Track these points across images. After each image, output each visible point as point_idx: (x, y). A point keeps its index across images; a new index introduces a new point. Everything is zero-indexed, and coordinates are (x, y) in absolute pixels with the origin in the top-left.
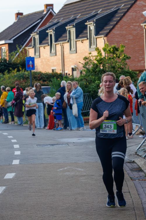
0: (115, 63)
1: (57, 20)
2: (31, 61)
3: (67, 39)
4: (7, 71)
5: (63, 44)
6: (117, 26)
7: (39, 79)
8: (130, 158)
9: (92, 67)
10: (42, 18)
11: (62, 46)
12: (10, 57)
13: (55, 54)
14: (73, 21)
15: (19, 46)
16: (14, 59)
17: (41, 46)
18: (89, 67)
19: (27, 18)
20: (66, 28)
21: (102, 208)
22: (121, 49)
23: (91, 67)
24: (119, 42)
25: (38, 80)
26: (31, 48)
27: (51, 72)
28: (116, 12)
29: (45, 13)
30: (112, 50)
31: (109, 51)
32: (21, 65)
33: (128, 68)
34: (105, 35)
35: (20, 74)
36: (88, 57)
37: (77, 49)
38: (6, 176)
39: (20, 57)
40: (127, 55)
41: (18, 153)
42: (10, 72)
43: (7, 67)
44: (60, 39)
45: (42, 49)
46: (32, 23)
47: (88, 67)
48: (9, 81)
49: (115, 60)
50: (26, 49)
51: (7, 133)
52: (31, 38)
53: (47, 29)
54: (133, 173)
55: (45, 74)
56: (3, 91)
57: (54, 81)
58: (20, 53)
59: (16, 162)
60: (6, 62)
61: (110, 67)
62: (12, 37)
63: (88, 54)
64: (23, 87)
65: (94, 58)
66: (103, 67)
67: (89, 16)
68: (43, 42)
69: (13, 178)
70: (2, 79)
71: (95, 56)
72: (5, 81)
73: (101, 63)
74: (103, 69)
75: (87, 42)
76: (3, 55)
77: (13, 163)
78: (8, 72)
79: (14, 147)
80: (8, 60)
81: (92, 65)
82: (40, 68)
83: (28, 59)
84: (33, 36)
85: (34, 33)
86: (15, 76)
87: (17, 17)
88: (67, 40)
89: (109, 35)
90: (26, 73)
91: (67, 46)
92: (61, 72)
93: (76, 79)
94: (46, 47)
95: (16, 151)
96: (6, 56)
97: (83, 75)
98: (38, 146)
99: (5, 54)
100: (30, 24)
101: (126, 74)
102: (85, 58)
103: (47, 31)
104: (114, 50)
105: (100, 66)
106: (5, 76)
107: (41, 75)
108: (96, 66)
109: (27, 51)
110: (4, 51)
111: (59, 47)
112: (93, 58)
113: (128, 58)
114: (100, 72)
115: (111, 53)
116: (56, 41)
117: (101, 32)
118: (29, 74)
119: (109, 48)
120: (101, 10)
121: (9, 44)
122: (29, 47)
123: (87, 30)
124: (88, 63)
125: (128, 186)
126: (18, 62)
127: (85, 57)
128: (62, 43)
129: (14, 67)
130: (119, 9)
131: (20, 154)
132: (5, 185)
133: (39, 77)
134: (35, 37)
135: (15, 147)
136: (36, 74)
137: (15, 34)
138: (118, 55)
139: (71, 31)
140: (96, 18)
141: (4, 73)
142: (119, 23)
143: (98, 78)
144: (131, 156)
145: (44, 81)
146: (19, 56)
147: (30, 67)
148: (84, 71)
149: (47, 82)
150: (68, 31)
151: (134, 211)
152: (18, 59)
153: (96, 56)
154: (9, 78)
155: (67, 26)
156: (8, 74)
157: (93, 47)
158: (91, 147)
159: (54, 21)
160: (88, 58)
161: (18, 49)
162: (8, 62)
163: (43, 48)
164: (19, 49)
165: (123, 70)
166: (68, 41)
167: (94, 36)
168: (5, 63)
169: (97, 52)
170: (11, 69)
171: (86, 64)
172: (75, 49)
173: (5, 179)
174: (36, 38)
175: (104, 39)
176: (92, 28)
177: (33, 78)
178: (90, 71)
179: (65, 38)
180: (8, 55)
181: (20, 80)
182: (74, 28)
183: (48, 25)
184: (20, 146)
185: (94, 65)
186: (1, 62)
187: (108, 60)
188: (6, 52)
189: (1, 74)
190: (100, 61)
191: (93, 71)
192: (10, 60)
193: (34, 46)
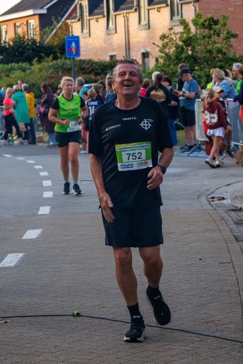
0: (212, 43)
2: (73, 43)
3: (134, 6)
4: (36, 59)
5: (127, 15)
7: (89, 70)
8: (235, 203)
9: (174, 51)
11: (126, 18)
12: (41, 36)
13: (114, 31)
15: (56, 18)
16: (48, 40)
17: (92, 17)
18: (169, 52)
21: (184, 292)
22: (221, 22)
23: (172, 51)
24: (220, 9)
25: (87, 73)
26: (75, 22)
27: (108, 59)
30: (207, 23)
31: (203, 24)
32: (59, 49)
33: (234, 53)
35: (57, 64)
36: (167, 35)
37: (151, 22)
38: (25, 235)
39: (58, 37)
40: (232, 31)
41: (48, 194)
42: (42, 60)
43: (36, 53)
44: (122, 7)
47: (167, 51)
49: (212, 40)
50: (68, 23)
52: (76, 5)
54: (239, 228)
55: (98, 62)
58: (58, 30)
59: (45, 210)
60: (36, 45)
61: (204, 50)
62: (45, 4)
63: (168, 29)
65: (178, 36)
66: (193, 50)
68: (95, 11)
69: (37, 238)
70: (28, 72)
71: (178, 33)
72: (34, 75)
73: (188, 45)
74: (191, 54)
75: (166, 11)
76: (30, 34)
77: (40, 213)
78: (37, 61)
79: (42, 184)
81: (174, 48)
82: (91, 54)
83: (69, 39)
84: (80, 2)
86: (50, 67)
88: (134, 8)
90: (68, 62)
91: (133, 17)
93: (147, 72)
94: (100, 20)
95: (47, 191)
96: (36, 35)
97: (159, 65)
98: (83, 182)
99: (33, 32)
101: (230, 61)
102: (163, 37)
104: (211, 23)
105: (188, 50)
106: (33, 67)
107: (92, 64)
108: (180, 50)
109: (69, 26)
110: (32, 28)
111: (120, 20)
112: (176, 37)
113: (235, 36)
114: (188, 59)
115: (207, 28)
116: (116, 9)
118: (71, 63)
119: (202, 20)
121: (41, 15)
122: (72, 19)
124: (167, 45)
125: (230, 253)
126: (55, 44)
127: (162, 34)
128: (126, 13)
129: (48, 52)
131: (52, 196)
132: (23, 250)
133: (89, 68)
134: (83, 4)
135: (44, 185)
136: (83, 64)
138: (217, 32)
141: (32, 61)
144: (237, 199)
145: (97, 74)
146: (57, 35)
147: (72, 52)
148: (162, 58)
149: (102, 76)
151: (239, 298)
152: (54, 39)
153: (181, 33)
154: (40, 70)
156: (38, 64)
157: (176, 18)
158: (170, 184)
160: (168, 37)
161: (55, 23)
162: (38, 44)
163: (95, 20)
165: (225, 56)
166: (136, 10)
167: (178, 1)
168: (34, 47)
169: (183, 27)
170: (43, 55)
171: (164, 46)
172: (146, 22)
173: (24, 240)
174: (83, 6)
175: (194, 5)
177: (80, 70)
178: (170, 58)
179: (131, 5)
180: (38, 32)
181: (58, 73)
184: (52, 184)
185: (178, 48)
186: (28, 44)
187: (201, 40)
188: (35, 28)
189: (27, 64)
190: (187, 42)
191: (177, 57)
192: (41, 41)
193: (81, 19)
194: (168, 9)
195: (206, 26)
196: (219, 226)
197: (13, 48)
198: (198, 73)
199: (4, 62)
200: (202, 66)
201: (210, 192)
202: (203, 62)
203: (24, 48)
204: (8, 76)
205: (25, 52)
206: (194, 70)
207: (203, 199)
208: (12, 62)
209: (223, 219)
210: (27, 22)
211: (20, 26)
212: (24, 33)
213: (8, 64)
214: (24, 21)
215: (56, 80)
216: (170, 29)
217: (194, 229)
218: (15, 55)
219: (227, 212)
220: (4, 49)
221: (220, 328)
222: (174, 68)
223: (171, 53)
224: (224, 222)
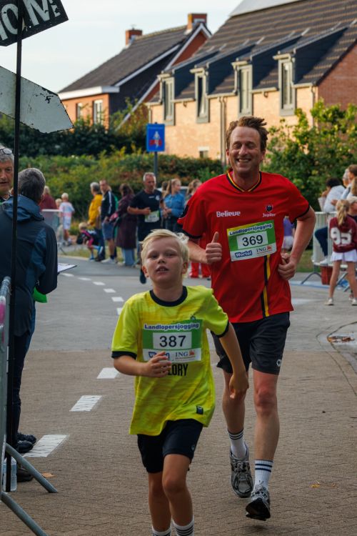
0: (334, 142)
1: (213, 48)
2: (157, 133)
3: (233, 89)
4: (105, 151)
5: (225, 99)
6: (340, 64)
7: (172, 169)
9: (286, 149)
10: (182, 43)
11: (223, 104)
12: (111, 121)
13: (207, 120)
14: (247, 51)
15: (131, 99)
16: (119, 127)
17: (178, 100)
18: (280, 150)
19: (150, 42)
20: (234, 64)
22: (349, 114)
23: (283, 148)
24: (345, 98)
25: (169, 173)
26: (155, 105)
27: (197, 156)
28: (339, 35)
29: (189, 31)
30: (330, 115)
31: (324, 116)
32: (134, 139)
34: (315, 82)
35: (131, 159)
36: (277, 129)
37: (255, 110)
38: (100, 374)
39: (133, 124)
42: (111, 153)
43: (104, 143)
44: (218, 88)
45: (180, 107)
46: (159, 52)
47: (277, 149)
48: (109, 172)
49: (335, 137)
50: (146, 107)
51: (102, 282)
52: (158, 84)
53: (191, 66)
55: (184, 160)
56: (94, 194)
57: (205, 175)
58: (133, 114)
60: (103, 133)
61: (325, 150)
62: (118, 80)
63: (279, 121)
64: (136, 186)
65: (291, 130)
66: (310, 149)
67: (282, 43)
68: (183, 93)
69: (116, 378)
70: (93, 167)
71: (291, 127)
72: (101, 172)
73: (305, 143)
74: (308, 154)
75: (276, 97)
76: (97, 118)
78: (106, 154)
79: (117, 313)
80: (107, 128)
81: (286, 146)
82: (175, 148)
83: (152, 128)
84: (163, 80)
85: (165, 73)
86: (122, 163)
87: (130, 38)
88: (234, 91)
89: (324, 84)
90: (145, 157)
91: (233, 102)
92: (219, 157)
94: (189, 104)
96: (104, 120)
97: (266, 166)
99: (101, 116)
100: (156, 54)
102: (272, 130)
103: (192, 71)
104: (336, 115)
106: (99, 162)
107: (176, 162)
108: (294, 148)
109: (148, 110)
111: (216, 105)
112: (289, 131)
114: (303, 161)
115: (329, 121)
116: (211, 91)
117: (306, 77)
118: (151, 158)
119: (324, 111)
120: (307, 30)
121: (111, 95)
122: (152, 101)
123: (277, 71)
124: (277, 141)
126: (130, 132)
127: (271, 127)
128: (224, 97)
129: (120, 142)
130: (346, 29)
132: (99, 391)
133: (172, 166)
134: (167, 83)
136: (165, 161)
137: (125, 74)
138: (343, 127)
139: (243, 71)
140: (298, 47)
141: (98, 154)
142: (346, 59)
143: (297, 174)
145: (183, 175)
146: (131, 121)
147: (155, 145)
148: (270, 157)
149: (188, 177)
150: (236, 73)
152: (127, 127)
153: (296, 126)
154: (109, 166)
155: (234, 61)
156: (106, 158)
157: (289, 106)
159: (208, 49)
160: (278, 131)
161: (129, 105)
162: (106, 132)
163: (182, 104)
164: (131, 106)
165: (352, 159)
166: (236, 94)
167: (292, 83)
168: (102, 135)
169: (298, 119)
170: (112, 147)
171: (273, 142)
172: (250, 110)
173: (100, 379)
174: (168, 86)
175: (312, 91)
176: (289, 66)
177: (160, 168)
178: (281, 157)
179: (230, 87)
180: (107, 117)
181: (132, 171)
182: (250, 67)
183: (194, 57)
185: (291, 146)
186: (93, 132)
187: (321, 136)
188: (104, 112)
189: (91, 158)
190: (304, 137)
191: (289, 157)
192: (111, 129)
193: (164, 101)
194: (278, 94)
195: (328, 119)
196: (345, 373)
197: (73, 135)
198: (316, 179)
199: (62, 153)
200: (321, 170)
201: (332, 331)
202: (324, 164)
203: (88, 137)
204: (66, 172)
205: (89, 142)
206: (311, 175)
207: (323, 339)
208: (72, 154)
209: (350, 364)
210: (93, 102)
211: (83, 107)
212: (88, 117)
213: (67, 157)
214: (89, 101)
215: (128, 180)
216: (281, 121)
217: (313, 375)
218: (76, 146)
219: (354, 356)
220: (61, 136)
221: (352, 494)
222: (285, 171)
223: (282, 151)
224: (350, 368)
